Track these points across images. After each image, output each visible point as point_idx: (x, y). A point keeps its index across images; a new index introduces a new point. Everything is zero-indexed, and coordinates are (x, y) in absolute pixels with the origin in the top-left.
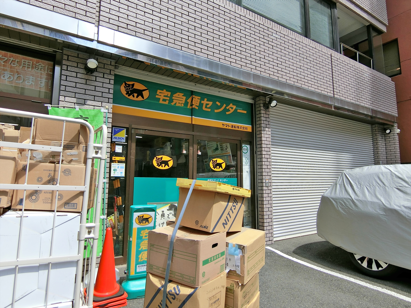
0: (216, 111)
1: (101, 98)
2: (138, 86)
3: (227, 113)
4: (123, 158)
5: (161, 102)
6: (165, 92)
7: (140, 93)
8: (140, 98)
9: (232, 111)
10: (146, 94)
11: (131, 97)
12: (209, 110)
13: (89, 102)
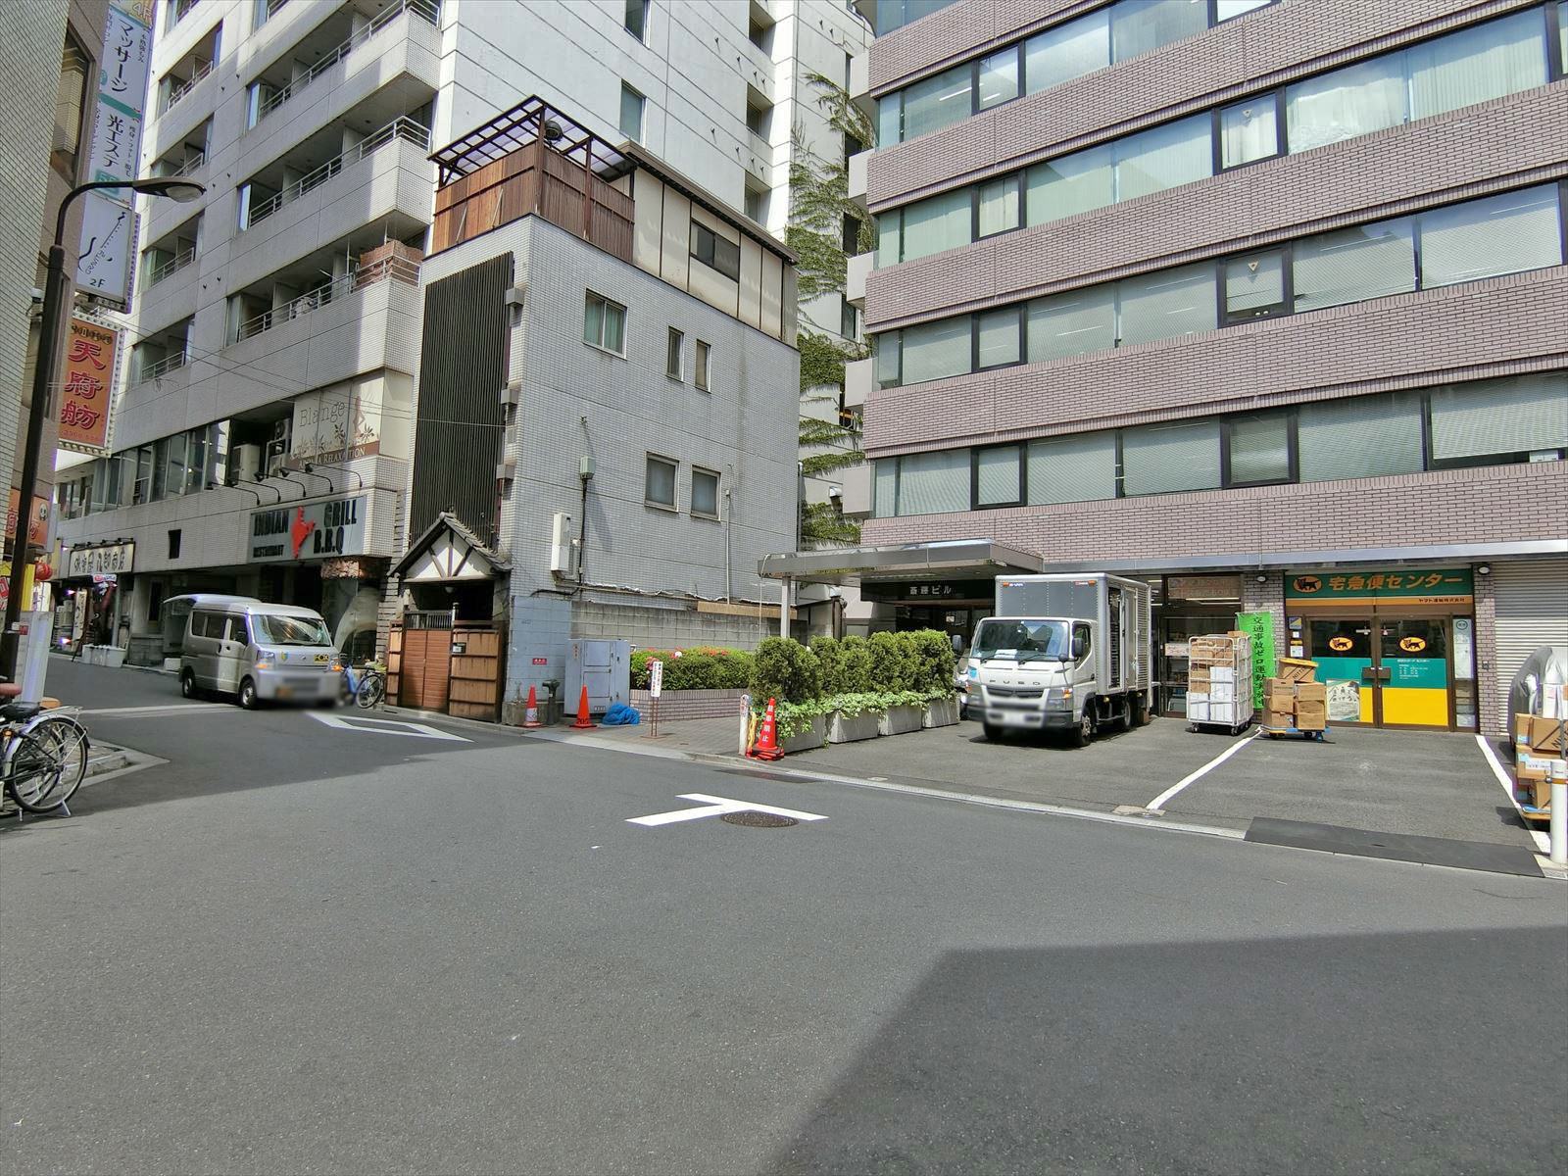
0: (1408, 586)
1: (1274, 599)
2: (1309, 580)
3: (1427, 586)
4: (1300, 642)
5: (1335, 589)
6: (1339, 579)
7: (1312, 585)
8: (1313, 590)
9: (1434, 582)
10: (1318, 585)
11: (1304, 590)
12: (1399, 587)
13: (1265, 604)
